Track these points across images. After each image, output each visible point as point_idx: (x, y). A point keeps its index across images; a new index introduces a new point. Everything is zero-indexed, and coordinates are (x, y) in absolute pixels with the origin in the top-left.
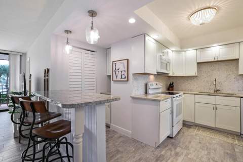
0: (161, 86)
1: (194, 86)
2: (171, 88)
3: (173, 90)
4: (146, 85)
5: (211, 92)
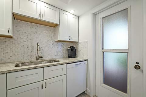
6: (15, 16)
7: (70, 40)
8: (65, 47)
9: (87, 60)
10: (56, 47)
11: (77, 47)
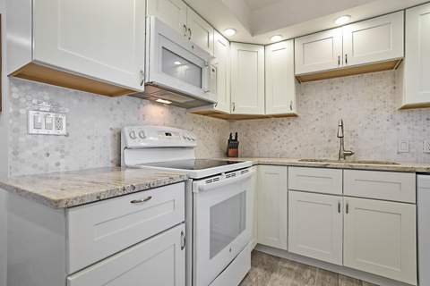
3: (236, 155)
4: (119, 135)
6: (300, 80)
10: (403, 127)
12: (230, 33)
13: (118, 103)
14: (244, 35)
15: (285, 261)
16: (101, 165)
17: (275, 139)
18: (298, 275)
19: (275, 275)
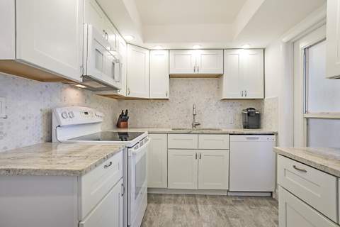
0: (100, 118)
1: (163, 118)
2: (122, 123)
3: (126, 127)
4: (49, 116)
5: (188, 127)
7: (244, 97)
8: (238, 110)
9: (277, 134)
10: (222, 109)
11: (262, 109)
12: (129, 38)
13: (46, 87)
14: (139, 41)
15: (165, 195)
16: (34, 142)
17: (153, 115)
18: (175, 201)
19: (162, 205)
